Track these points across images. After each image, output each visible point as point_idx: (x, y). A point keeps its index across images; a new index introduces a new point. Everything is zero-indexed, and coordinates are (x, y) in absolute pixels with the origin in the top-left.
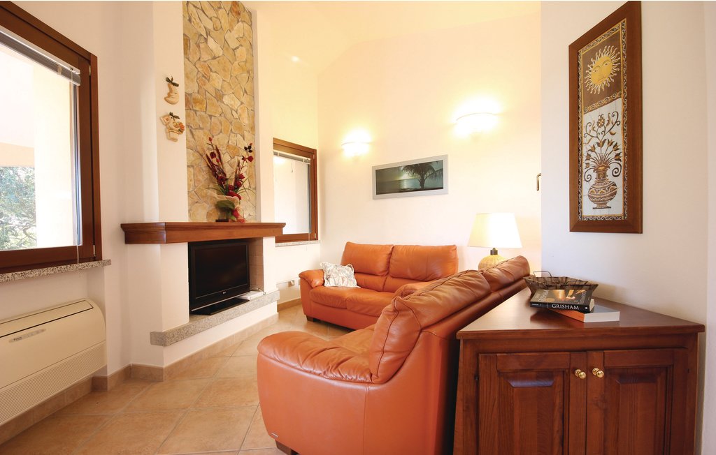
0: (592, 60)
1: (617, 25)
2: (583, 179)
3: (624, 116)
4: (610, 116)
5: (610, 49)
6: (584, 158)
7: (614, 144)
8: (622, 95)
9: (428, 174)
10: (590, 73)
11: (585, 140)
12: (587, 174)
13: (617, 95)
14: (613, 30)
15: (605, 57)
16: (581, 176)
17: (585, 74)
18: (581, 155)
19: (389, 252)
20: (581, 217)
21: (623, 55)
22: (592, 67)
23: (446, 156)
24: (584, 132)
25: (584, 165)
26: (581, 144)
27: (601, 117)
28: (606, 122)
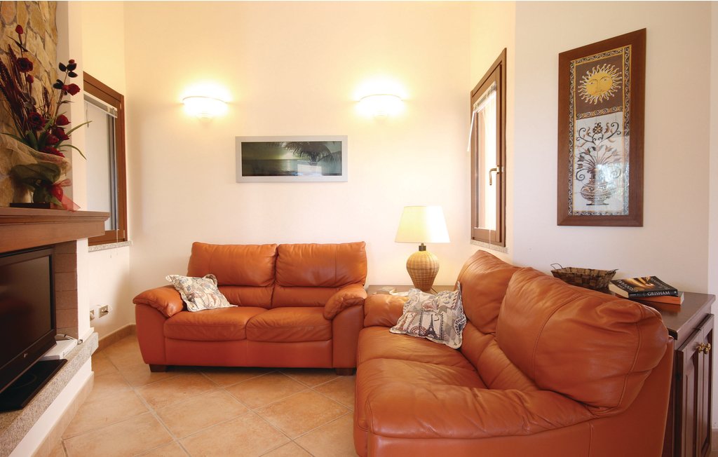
0: (588, 72)
1: (620, 48)
2: (575, 178)
3: (625, 128)
4: (609, 125)
5: (610, 68)
6: (576, 159)
7: (613, 150)
8: (623, 110)
9: (322, 156)
10: (585, 84)
11: (576, 143)
12: (579, 174)
13: (618, 109)
14: (615, 52)
15: (603, 73)
16: (572, 175)
17: (578, 84)
18: (572, 156)
19: (273, 254)
20: (572, 212)
21: (625, 75)
22: (588, 79)
23: (346, 137)
24: (576, 135)
25: (576, 166)
26: (573, 146)
27: (599, 125)
28: (604, 131)
